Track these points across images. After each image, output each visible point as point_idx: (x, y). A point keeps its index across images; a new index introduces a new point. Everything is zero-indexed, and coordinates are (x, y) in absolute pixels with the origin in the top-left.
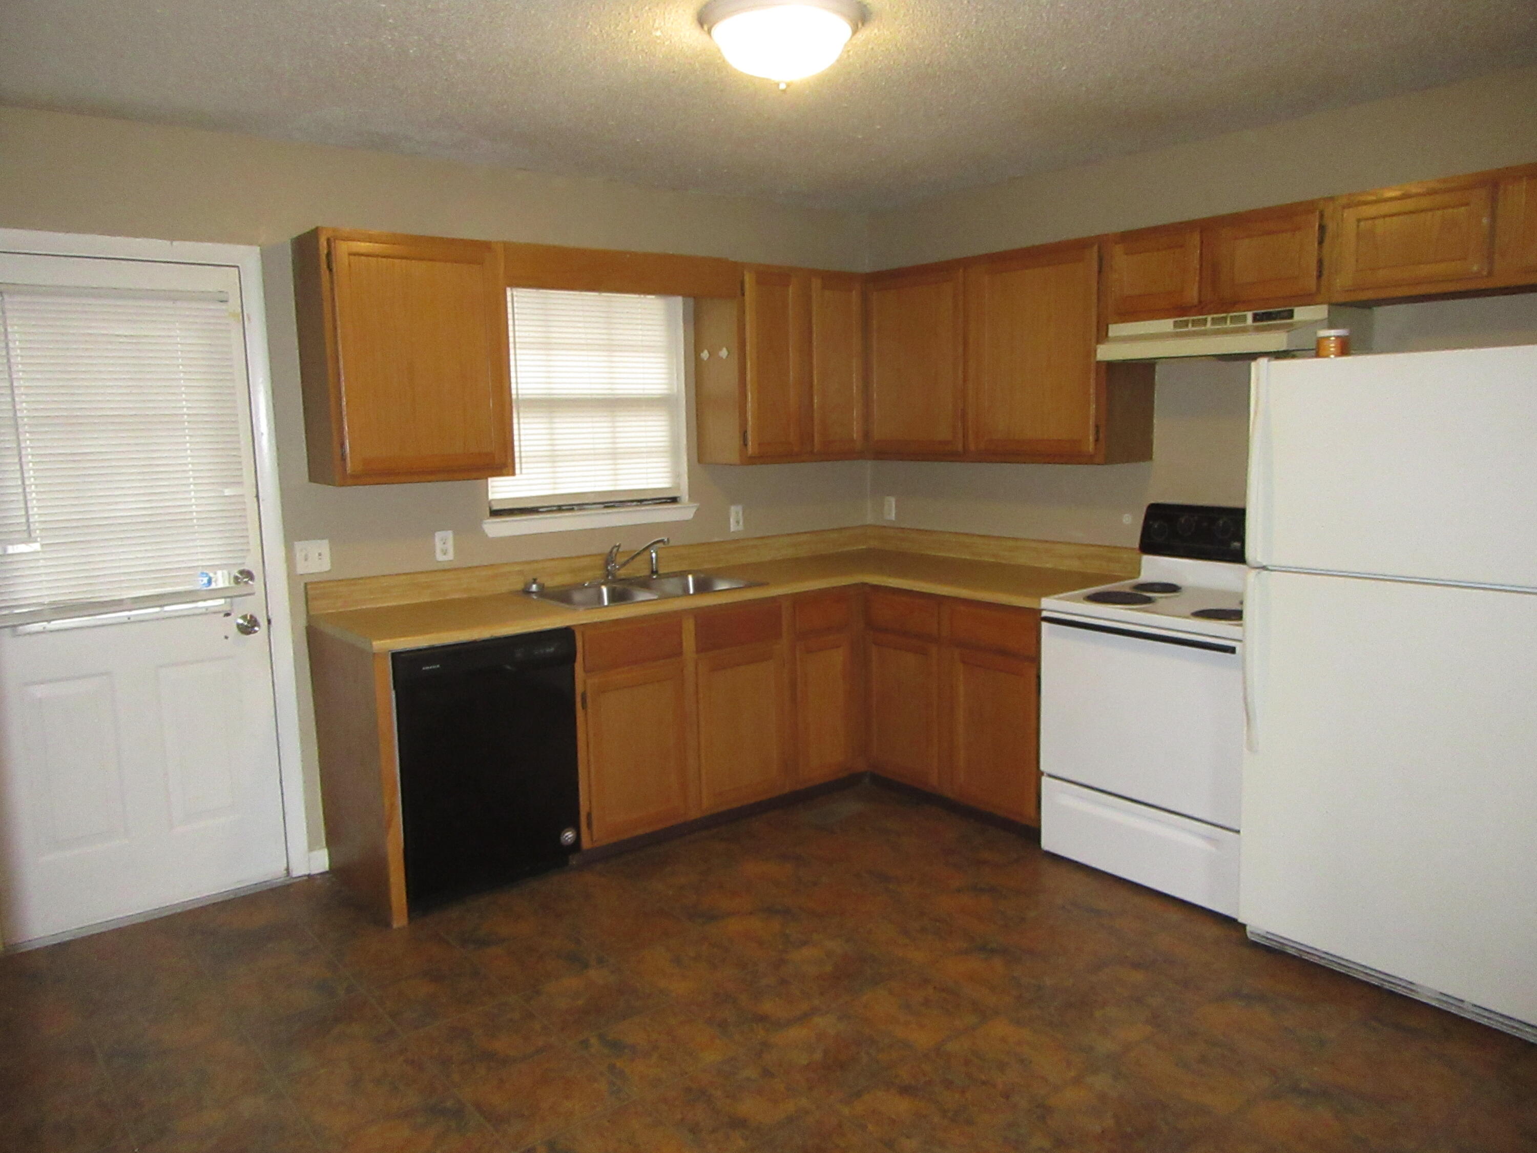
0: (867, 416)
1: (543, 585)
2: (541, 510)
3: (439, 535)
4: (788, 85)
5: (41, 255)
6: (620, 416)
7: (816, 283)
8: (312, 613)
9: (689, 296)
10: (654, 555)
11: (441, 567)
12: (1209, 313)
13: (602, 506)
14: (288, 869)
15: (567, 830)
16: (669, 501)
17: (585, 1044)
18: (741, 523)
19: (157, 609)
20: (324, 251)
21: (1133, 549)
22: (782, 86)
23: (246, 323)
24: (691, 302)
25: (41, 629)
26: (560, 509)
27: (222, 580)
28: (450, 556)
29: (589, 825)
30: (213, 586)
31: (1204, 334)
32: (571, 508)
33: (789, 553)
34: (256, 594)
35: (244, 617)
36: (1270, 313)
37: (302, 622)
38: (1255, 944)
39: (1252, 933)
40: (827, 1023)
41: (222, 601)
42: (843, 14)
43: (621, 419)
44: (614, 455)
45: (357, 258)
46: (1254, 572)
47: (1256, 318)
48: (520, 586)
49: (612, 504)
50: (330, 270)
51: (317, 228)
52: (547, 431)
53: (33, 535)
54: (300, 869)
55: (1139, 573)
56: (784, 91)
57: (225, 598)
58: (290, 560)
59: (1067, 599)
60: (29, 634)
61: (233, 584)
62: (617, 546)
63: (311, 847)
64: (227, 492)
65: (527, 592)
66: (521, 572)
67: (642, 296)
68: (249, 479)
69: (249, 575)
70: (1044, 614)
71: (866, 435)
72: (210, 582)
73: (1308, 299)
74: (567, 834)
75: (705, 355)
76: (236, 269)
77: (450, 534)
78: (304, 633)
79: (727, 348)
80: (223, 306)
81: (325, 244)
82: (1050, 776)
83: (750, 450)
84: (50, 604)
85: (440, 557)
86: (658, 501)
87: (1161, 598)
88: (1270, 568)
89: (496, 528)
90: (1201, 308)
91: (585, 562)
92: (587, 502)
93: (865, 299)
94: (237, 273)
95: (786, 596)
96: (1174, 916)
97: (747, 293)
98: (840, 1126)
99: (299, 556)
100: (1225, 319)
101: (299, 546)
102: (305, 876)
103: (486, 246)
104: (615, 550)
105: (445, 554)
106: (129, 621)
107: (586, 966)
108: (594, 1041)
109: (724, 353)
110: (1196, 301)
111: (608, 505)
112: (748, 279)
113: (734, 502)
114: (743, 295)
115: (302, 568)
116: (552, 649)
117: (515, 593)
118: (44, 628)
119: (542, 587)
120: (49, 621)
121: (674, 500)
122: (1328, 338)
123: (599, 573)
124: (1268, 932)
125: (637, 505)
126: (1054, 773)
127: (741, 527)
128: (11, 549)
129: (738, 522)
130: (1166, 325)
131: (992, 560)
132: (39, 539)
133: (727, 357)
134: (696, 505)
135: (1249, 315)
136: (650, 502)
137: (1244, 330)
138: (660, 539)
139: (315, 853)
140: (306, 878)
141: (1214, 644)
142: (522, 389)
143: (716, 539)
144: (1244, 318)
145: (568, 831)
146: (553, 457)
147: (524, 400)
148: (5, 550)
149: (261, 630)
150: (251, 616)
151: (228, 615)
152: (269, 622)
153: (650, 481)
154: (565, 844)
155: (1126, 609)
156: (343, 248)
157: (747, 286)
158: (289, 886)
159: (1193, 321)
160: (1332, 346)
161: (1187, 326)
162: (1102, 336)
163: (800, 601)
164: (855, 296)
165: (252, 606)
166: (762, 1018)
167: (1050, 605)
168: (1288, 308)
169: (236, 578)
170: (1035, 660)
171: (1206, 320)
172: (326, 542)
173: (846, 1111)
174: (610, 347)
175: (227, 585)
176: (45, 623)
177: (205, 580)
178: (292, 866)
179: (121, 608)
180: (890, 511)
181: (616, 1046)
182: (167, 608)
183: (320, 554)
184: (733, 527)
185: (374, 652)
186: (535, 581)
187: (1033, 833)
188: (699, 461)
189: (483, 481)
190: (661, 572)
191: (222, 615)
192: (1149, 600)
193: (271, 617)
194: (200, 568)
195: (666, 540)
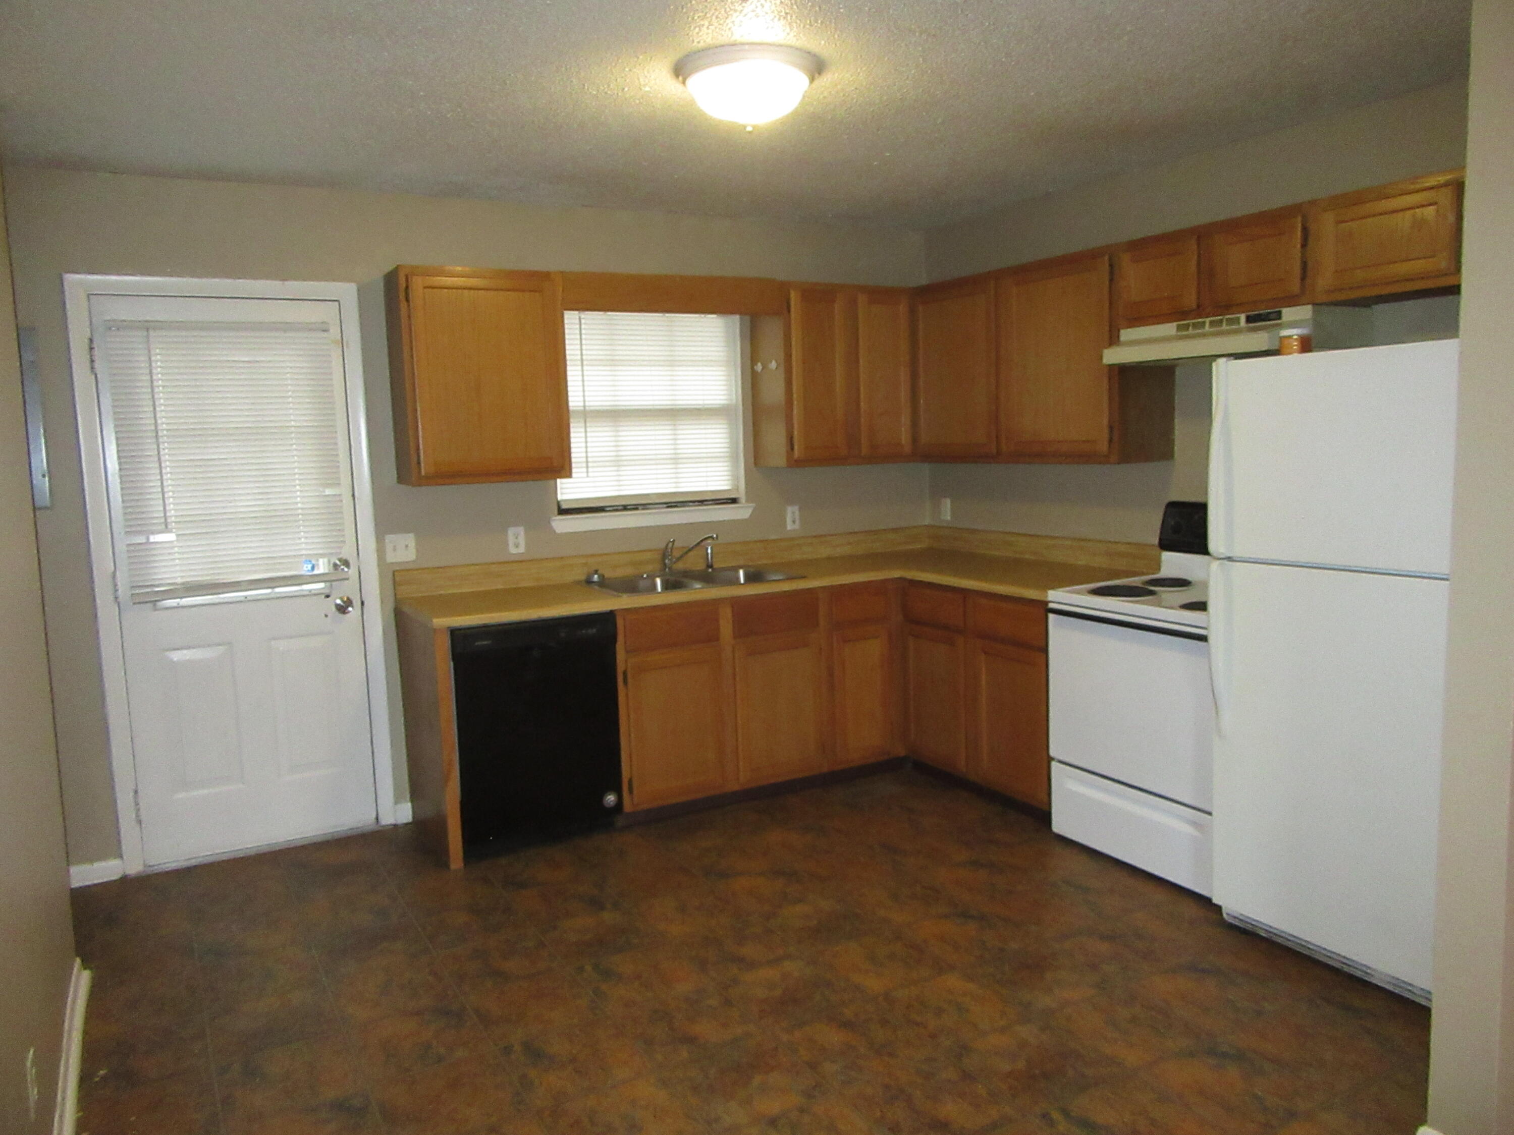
0: (915, 424)
1: (603, 576)
2: (608, 509)
3: (511, 531)
4: (754, 127)
5: (199, 297)
6: (680, 425)
7: (862, 299)
8: (399, 597)
9: (746, 314)
10: (709, 551)
11: (512, 559)
12: (1207, 317)
13: (665, 506)
14: (377, 818)
15: (609, 793)
16: (729, 501)
17: (581, 969)
18: (797, 522)
19: (269, 591)
20: (403, 284)
21: (1153, 545)
22: (749, 129)
23: (345, 347)
24: (747, 318)
25: (175, 605)
26: (625, 508)
27: (323, 567)
28: (522, 549)
29: (631, 791)
30: (316, 572)
31: (1204, 335)
32: (635, 507)
33: (846, 550)
34: (350, 579)
35: (342, 599)
36: (1260, 315)
37: (391, 606)
38: (1231, 927)
39: (1228, 914)
40: (794, 968)
41: (322, 585)
42: (795, 65)
43: (681, 427)
44: (676, 460)
45: (430, 290)
46: (1218, 562)
47: (1249, 320)
48: (583, 578)
49: (675, 504)
50: (407, 300)
51: (398, 266)
52: (613, 439)
53: (169, 527)
54: (388, 819)
55: (1159, 569)
56: (750, 132)
57: (325, 581)
58: (381, 551)
59: (1078, 592)
60: (167, 608)
61: (332, 570)
62: (671, 542)
63: (397, 800)
64: (328, 492)
65: (589, 582)
66: (586, 564)
67: (703, 316)
68: (346, 480)
69: (346, 563)
70: (1051, 605)
71: (915, 440)
72: (313, 568)
73: (1293, 301)
74: (609, 797)
75: (759, 367)
76: (337, 303)
77: (521, 530)
78: (392, 615)
79: (776, 361)
80: (325, 335)
81: (404, 279)
82: (1060, 762)
83: (797, 453)
84: (183, 584)
85: (513, 550)
86: (719, 502)
87: (1165, 592)
88: (1234, 559)
89: (563, 525)
90: (1199, 311)
91: (648, 556)
92: (651, 502)
93: (912, 311)
94: (338, 306)
95: (823, 588)
96: (1159, 896)
97: (793, 309)
98: (776, 1049)
99: (389, 547)
100: (1221, 321)
101: (389, 538)
102: (391, 825)
103: (545, 276)
104: (670, 545)
105: (517, 547)
106: (246, 600)
107: (602, 908)
108: (588, 968)
109: (773, 365)
110: (1194, 306)
111: (670, 505)
112: (794, 296)
113: (792, 503)
114: (789, 311)
115: (391, 558)
116: (594, 630)
117: (578, 583)
118: (178, 604)
119: (602, 577)
120: (181, 598)
121: (734, 501)
122: (1290, 337)
123: (657, 566)
124: (1242, 915)
125: (699, 505)
126: (1061, 758)
127: (797, 526)
128: (153, 538)
129: (794, 522)
130: (1169, 329)
131: (1033, 558)
132: (174, 530)
133: (776, 368)
134: (751, 505)
135: (1243, 317)
136: (710, 503)
137: (1238, 331)
138: (710, 535)
139: (399, 806)
140: (391, 827)
141: (1184, 632)
142: (589, 401)
143: (773, 537)
144: (1238, 320)
145: (610, 795)
146: (618, 463)
147: (592, 411)
148: (148, 539)
149: (354, 612)
150: (348, 599)
151: (328, 596)
152: (363, 603)
153: (709, 483)
154: (607, 806)
155: (1123, 601)
156: (418, 283)
157: (792, 303)
158: (378, 832)
159: (1193, 324)
160: (1295, 345)
161: (1188, 329)
162: (1113, 340)
163: (838, 593)
164: (903, 308)
165: (349, 589)
166: (741, 960)
167: (1057, 597)
168: (1277, 310)
169: (335, 565)
170: (1044, 650)
171: (1204, 323)
172: (412, 535)
173: (785, 1038)
174: (672, 363)
175: (327, 571)
176: (178, 600)
177: (310, 566)
178: (380, 816)
179: (240, 588)
180: (946, 511)
181: (607, 974)
182: (277, 590)
183: (407, 546)
184: (790, 526)
185: (435, 627)
186: (596, 572)
187: (1045, 817)
188: (756, 464)
189: (552, 482)
190: (715, 566)
191: (323, 596)
192: (1152, 593)
193: (364, 599)
194: (304, 556)
195: (715, 536)
